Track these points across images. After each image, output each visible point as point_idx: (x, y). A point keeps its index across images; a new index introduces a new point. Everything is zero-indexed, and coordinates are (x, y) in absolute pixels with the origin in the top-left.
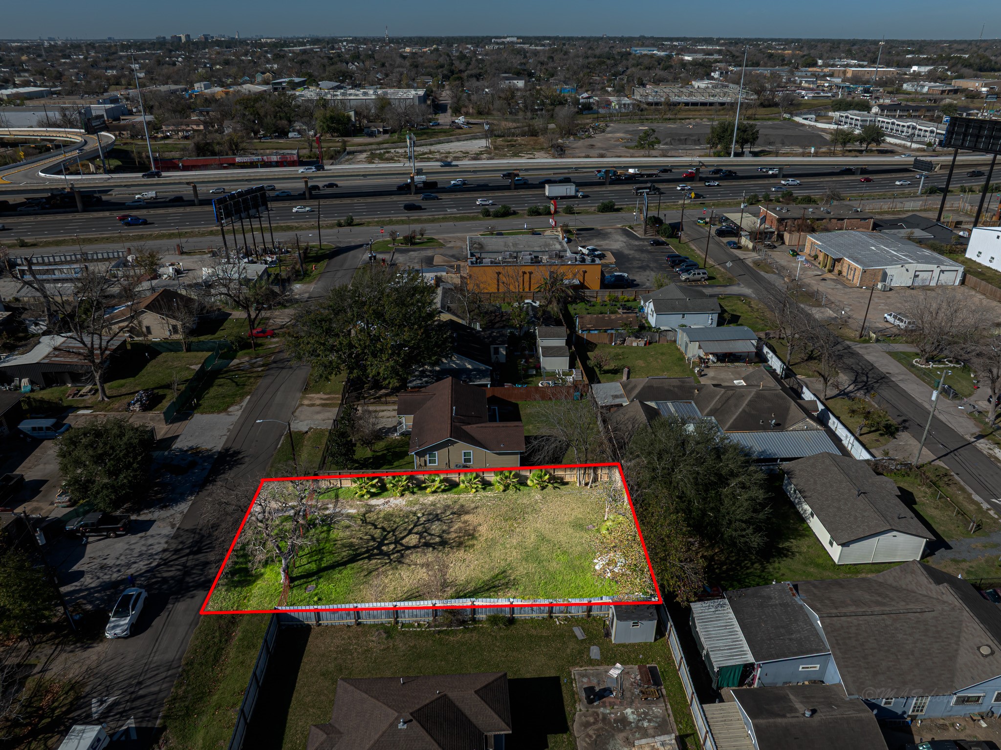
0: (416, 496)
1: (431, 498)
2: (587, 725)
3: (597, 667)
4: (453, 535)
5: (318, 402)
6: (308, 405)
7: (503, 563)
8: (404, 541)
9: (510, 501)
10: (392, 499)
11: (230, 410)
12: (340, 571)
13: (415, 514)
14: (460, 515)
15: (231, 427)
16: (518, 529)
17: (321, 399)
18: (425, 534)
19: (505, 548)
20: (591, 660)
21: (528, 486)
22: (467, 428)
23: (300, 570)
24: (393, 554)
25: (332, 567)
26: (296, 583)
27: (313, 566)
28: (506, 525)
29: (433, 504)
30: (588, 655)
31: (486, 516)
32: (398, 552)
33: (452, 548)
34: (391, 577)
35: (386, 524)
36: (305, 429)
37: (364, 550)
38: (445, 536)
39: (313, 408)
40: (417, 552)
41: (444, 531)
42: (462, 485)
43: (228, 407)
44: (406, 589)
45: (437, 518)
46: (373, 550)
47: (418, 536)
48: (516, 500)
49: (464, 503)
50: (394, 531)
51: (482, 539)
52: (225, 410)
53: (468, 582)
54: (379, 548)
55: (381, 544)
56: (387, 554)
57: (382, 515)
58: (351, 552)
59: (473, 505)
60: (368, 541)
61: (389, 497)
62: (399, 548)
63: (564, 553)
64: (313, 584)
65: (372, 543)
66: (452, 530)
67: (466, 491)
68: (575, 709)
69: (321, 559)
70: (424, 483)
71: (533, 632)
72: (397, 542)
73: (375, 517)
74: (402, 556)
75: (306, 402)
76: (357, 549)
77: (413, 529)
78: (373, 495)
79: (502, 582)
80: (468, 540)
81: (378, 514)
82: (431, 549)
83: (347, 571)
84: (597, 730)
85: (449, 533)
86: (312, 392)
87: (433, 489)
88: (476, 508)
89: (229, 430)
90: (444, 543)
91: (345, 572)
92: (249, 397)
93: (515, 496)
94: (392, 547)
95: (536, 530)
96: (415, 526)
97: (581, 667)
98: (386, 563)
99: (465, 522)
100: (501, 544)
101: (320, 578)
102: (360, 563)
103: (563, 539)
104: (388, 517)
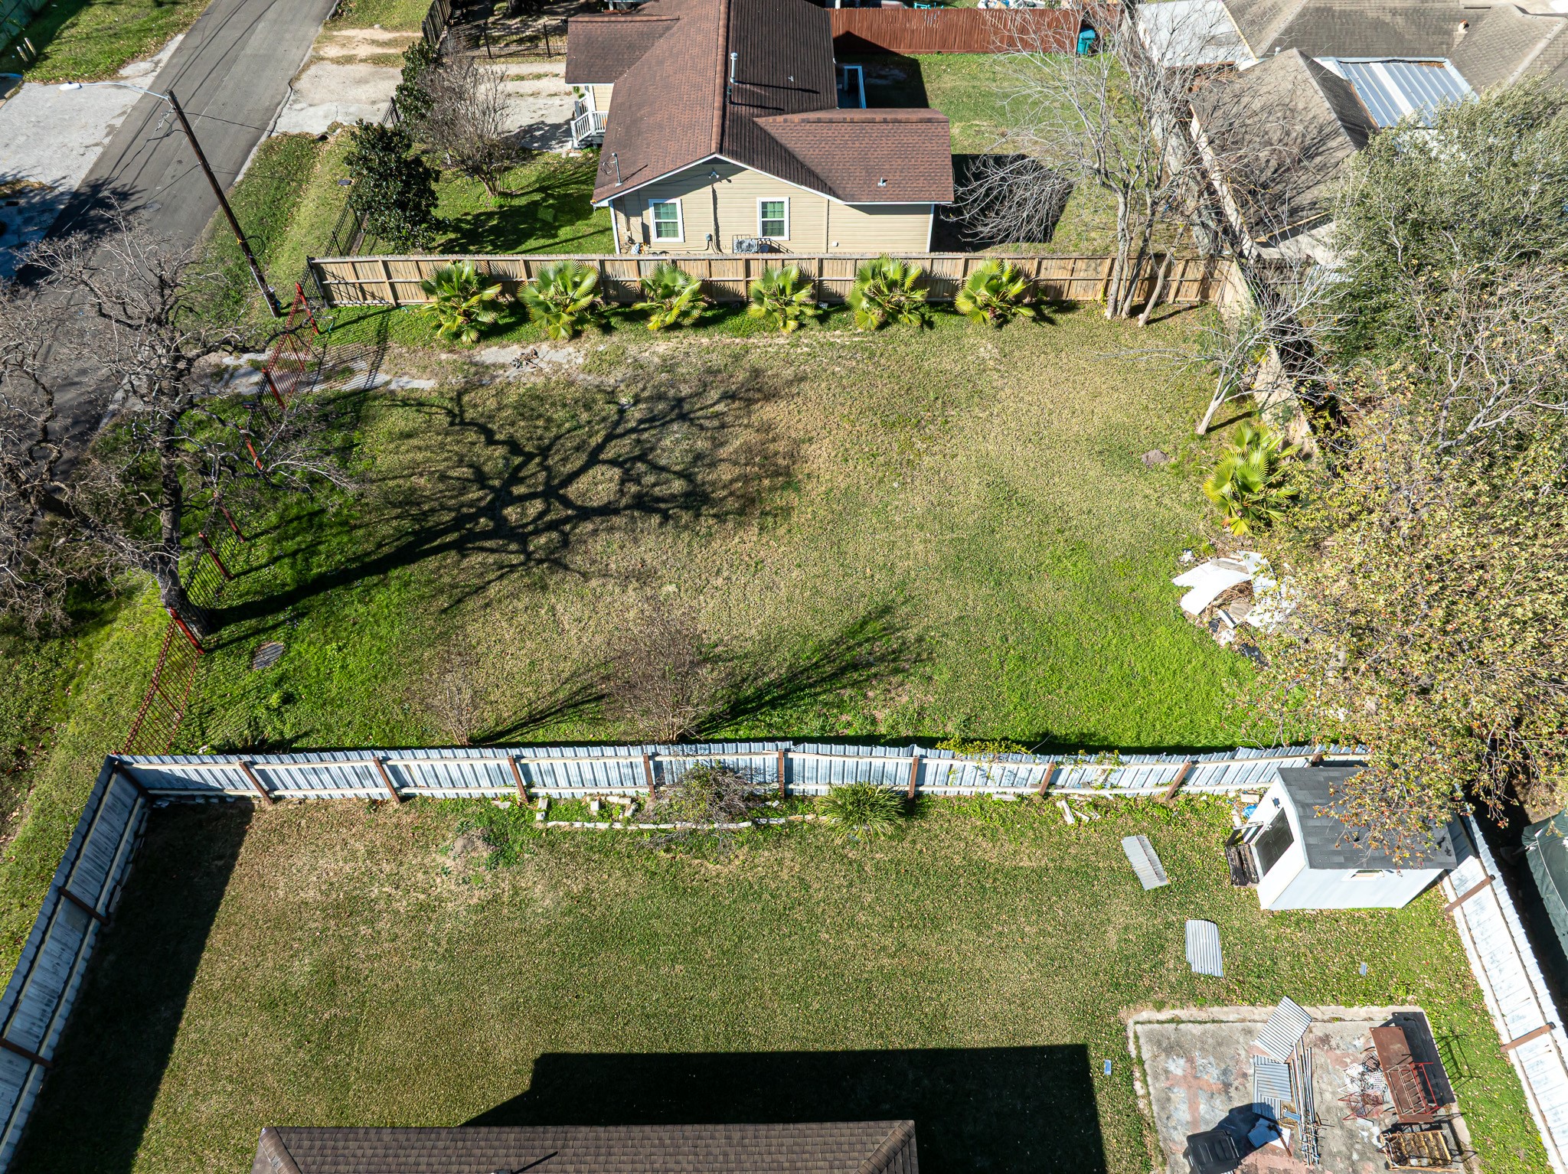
0: (615, 338)
1: (663, 347)
3: (1216, 1011)
4: (725, 472)
5: (364, 51)
6: (339, 61)
7: (882, 581)
8: (572, 491)
9: (901, 361)
10: (544, 348)
11: (123, 72)
12: (367, 590)
13: (611, 396)
14: (750, 402)
15: (118, 122)
16: (927, 459)
17: (374, 42)
18: (641, 467)
19: (889, 525)
20: (1191, 977)
21: (956, 312)
22: (772, 124)
23: (245, 583)
24: (537, 532)
25: (341, 578)
26: (225, 633)
27: (284, 573)
28: (892, 444)
29: (668, 365)
30: (1180, 958)
31: (828, 412)
32: (553, 526)
33: (721, 518)
34: (522, 619)
35: (520, 431)
36: (317, 130)
37: (446, 517)
38: (702, 475)
39: (348, 67)
40: (611, 529)
41: (698, 457)
42: (755, 310)
43: (122, 63)
44: (567, 667)
45: (680, 411)
46: (473, 518)
47: (616, 473)
48: (920, 358)
49: (761, 364)
50: (545, 452)
51: (816, 490)
52: (112, 72)
53: (769, 646)
54: (492, 510)
55: (504, 497)
56: (518, 536)
57: (512, 398)
58: (406, 523)
59: (788, 373)
60: (464, 484)
61: (538, 339)
62: (559, 512)
63: (1077, 548)
64: (276, 642)
65: (474, 494)
66: (723, 452)
67: (768, 324)
69: (311, 550)
70: (642, 297)
71: (988, 852)
72: (552, 493)
73: (492, 404)
74: (565, 543)
75: (332, 51)
76: (425, 514)
77: (600, 448)
78: (489, 333)
79: (879, 648)
80: (772, 489)
81: (500, 393)
82: (656, 520)
83: (387, 596)
85: (713, 465)
86: (353, 24)
87: (670, 319)
88: (801, 379)
89: (111, 130)
90: (696, 499)
91: (380, 597)
92: (180, 37)
93: (917, 347)
94: (535, 507)
95: (984, 465)
96: (609, 438)
97: (1160, 1006)
98: (513, 568)
99: (766, 428)
100: (876, 512)
101: (301, 616)
102: (432, 562)
103: (1074, 500)
104: (532, 404)
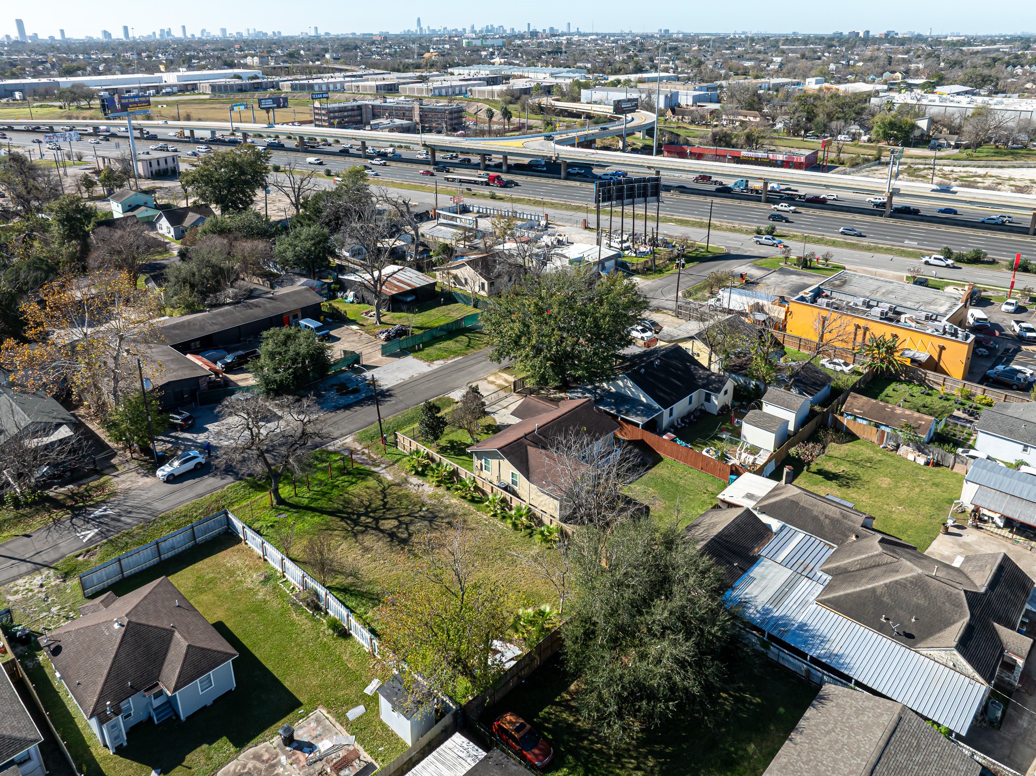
0: (446, 492)
1: (454, 501)
2: (257, 757)
3: (338, 725)
5: (500, 382)
6: (489, 382)
8: (382, 522)
10: (426, 485)
11: (435, 362)
12: (315, 516)
13: (423, 506)
14: (451, 527)
15: (416, 375)
20: (344, 714)
23: (297, 499)
24: (361, 526)
25: (314, 510)
26: (281, 507)
27: (306, 502)
29: (448, 506)
30: (348, 710)
32: (366, 527)
33: (402, 549)
35: (392, 501)
37: (350, 511)
38: (414, 536)
39: (489, 385)
42: (487, 503)
43: (437, 359)
45: (433, 519)
46: (354, 514)
47: (397, 524)
49: (470, 520)
52: (432, 361)
54: (360, 515)
55: (366, 514)
56: (357, 524)
57: (402, 492)
58: (341, 507)
59: (473, 526)
60: (363, 506)
61: (428, 482)
62: (372, 524)
65: (361, 509)
67: (486, 510)
68: (272, 738)
69: (317, 500)
71: (346, 657)
73: (396, 491)
74: (363, 532)
75: (491, 378)
76: (347, 507)
77: (402, 516)
78: (419, 474)
82: (389, 540)
83: (317, 519)
84: (255, 768)
89: (411, 377)
90: (404, 541)
91: (315, 519)
92: (460, 358)
94: (369, 520)
96: (408, 515)
97: (329, 713)
98: (346, 530)
101: (297, 513)
102: (333, 518)
104: (403, 497)
